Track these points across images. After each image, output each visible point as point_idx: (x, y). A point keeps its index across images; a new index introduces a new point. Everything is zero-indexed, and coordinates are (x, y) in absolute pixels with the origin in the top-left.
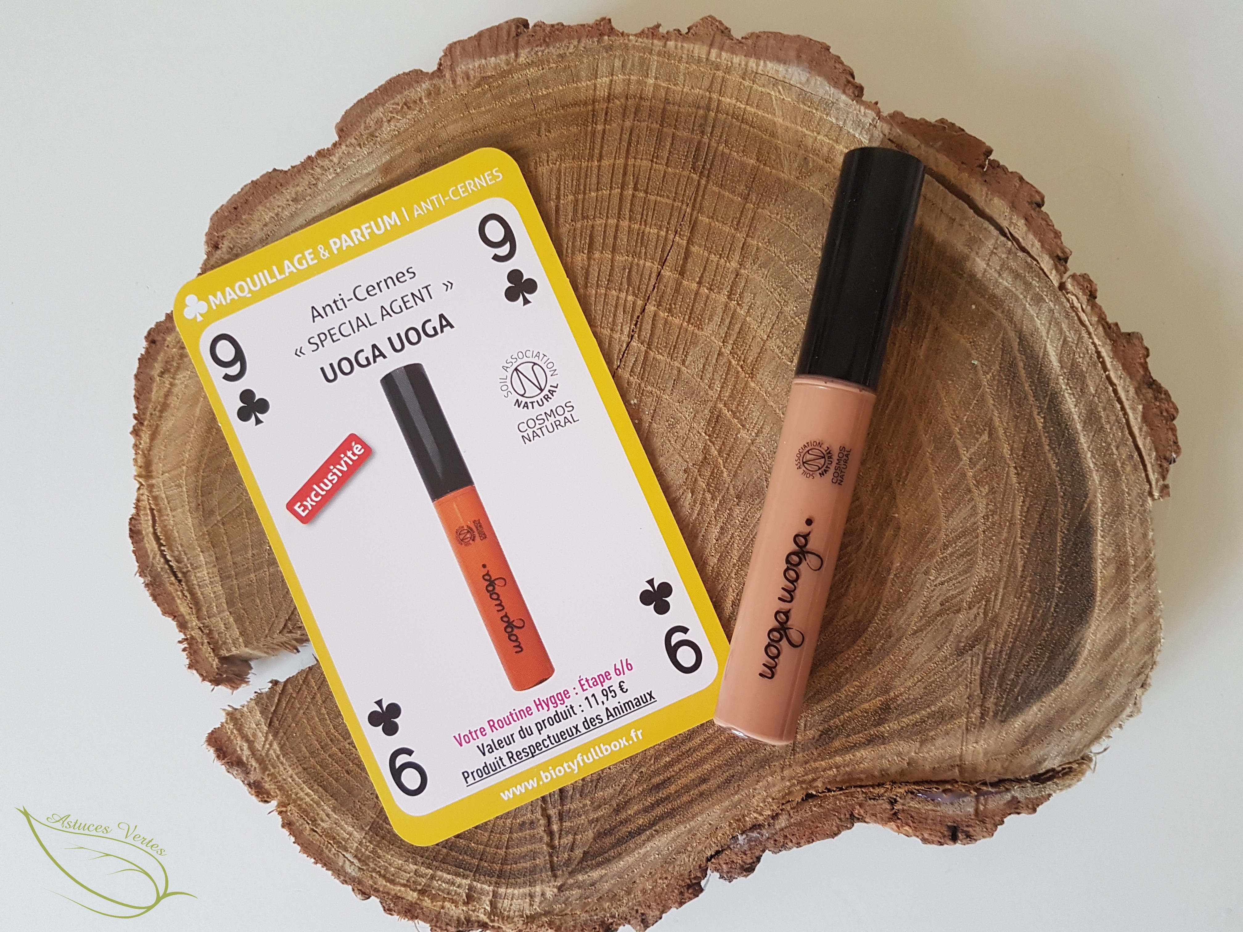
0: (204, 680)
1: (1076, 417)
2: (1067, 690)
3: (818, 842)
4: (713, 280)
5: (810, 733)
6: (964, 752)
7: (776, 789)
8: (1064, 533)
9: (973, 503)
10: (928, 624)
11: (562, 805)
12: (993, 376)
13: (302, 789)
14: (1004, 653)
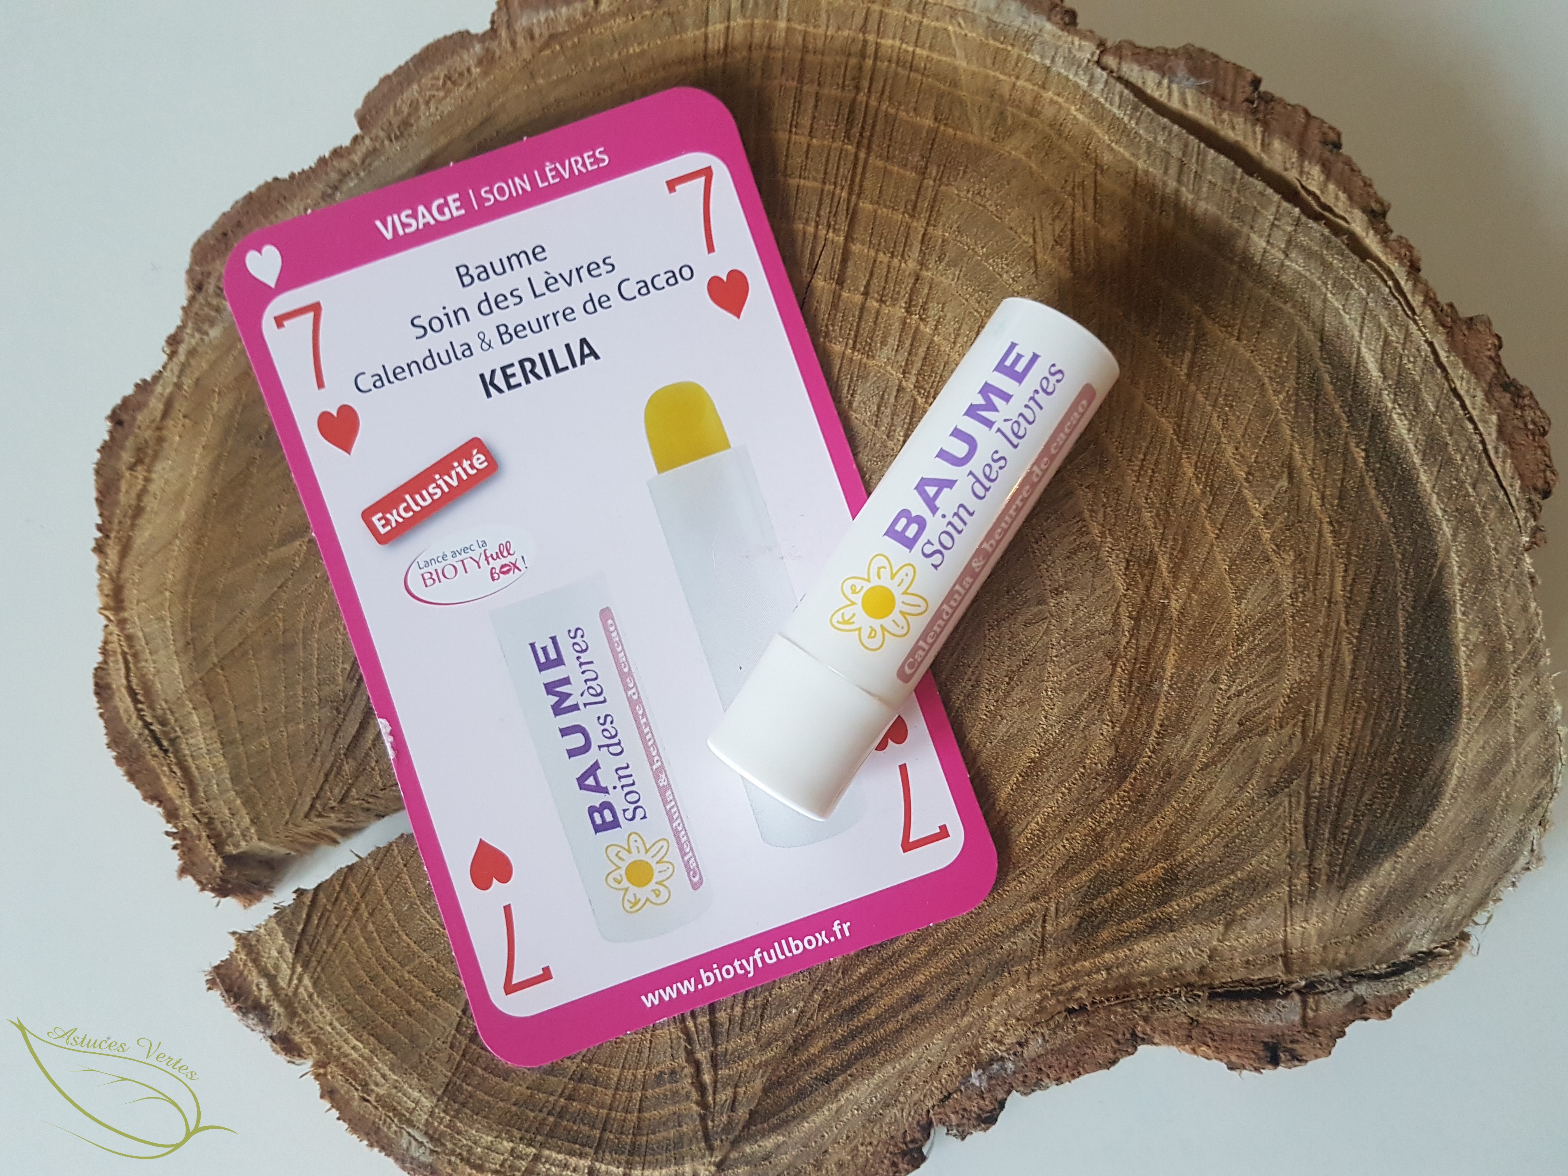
0: (203, 889)
1: (1411, 447)
2: (1430, 837)
3: (1087, 1075)
4: (884, 288)
5: (1066, 921)
6: (1289, 936)
7: (1021, 1004)
8: (1407, 611)
9: (1274, 576)
10: (1223, 753)
11: (715, 1045)
12: (1288, 396)
13: (346, 1041)
14: (1336, 789)
